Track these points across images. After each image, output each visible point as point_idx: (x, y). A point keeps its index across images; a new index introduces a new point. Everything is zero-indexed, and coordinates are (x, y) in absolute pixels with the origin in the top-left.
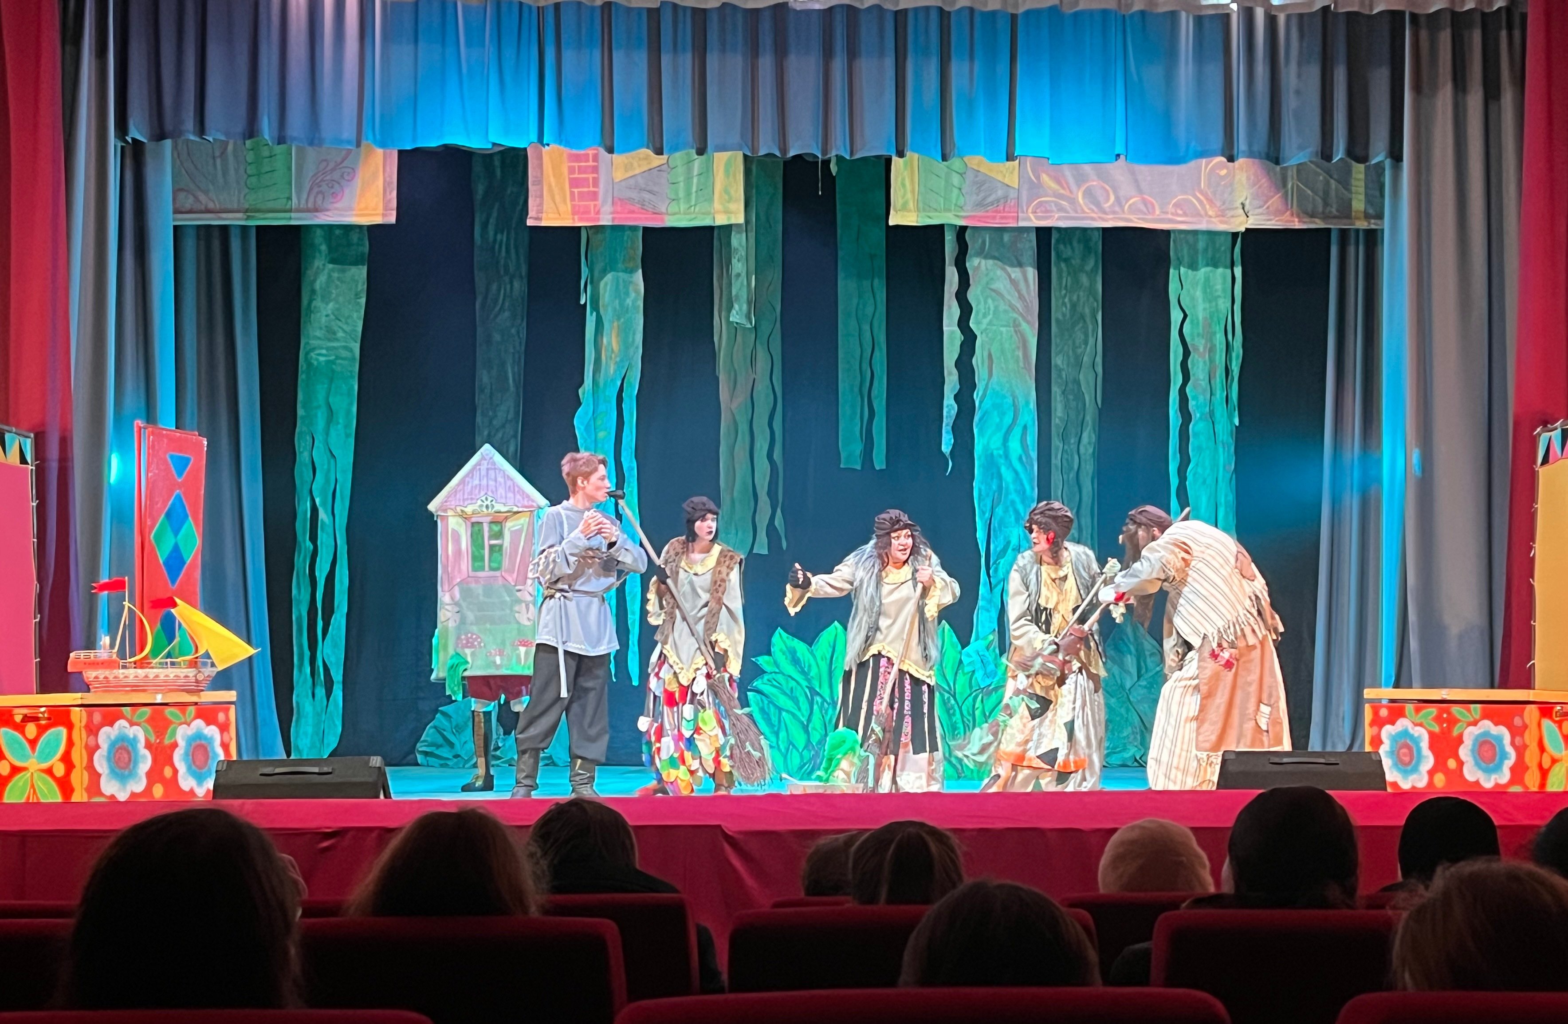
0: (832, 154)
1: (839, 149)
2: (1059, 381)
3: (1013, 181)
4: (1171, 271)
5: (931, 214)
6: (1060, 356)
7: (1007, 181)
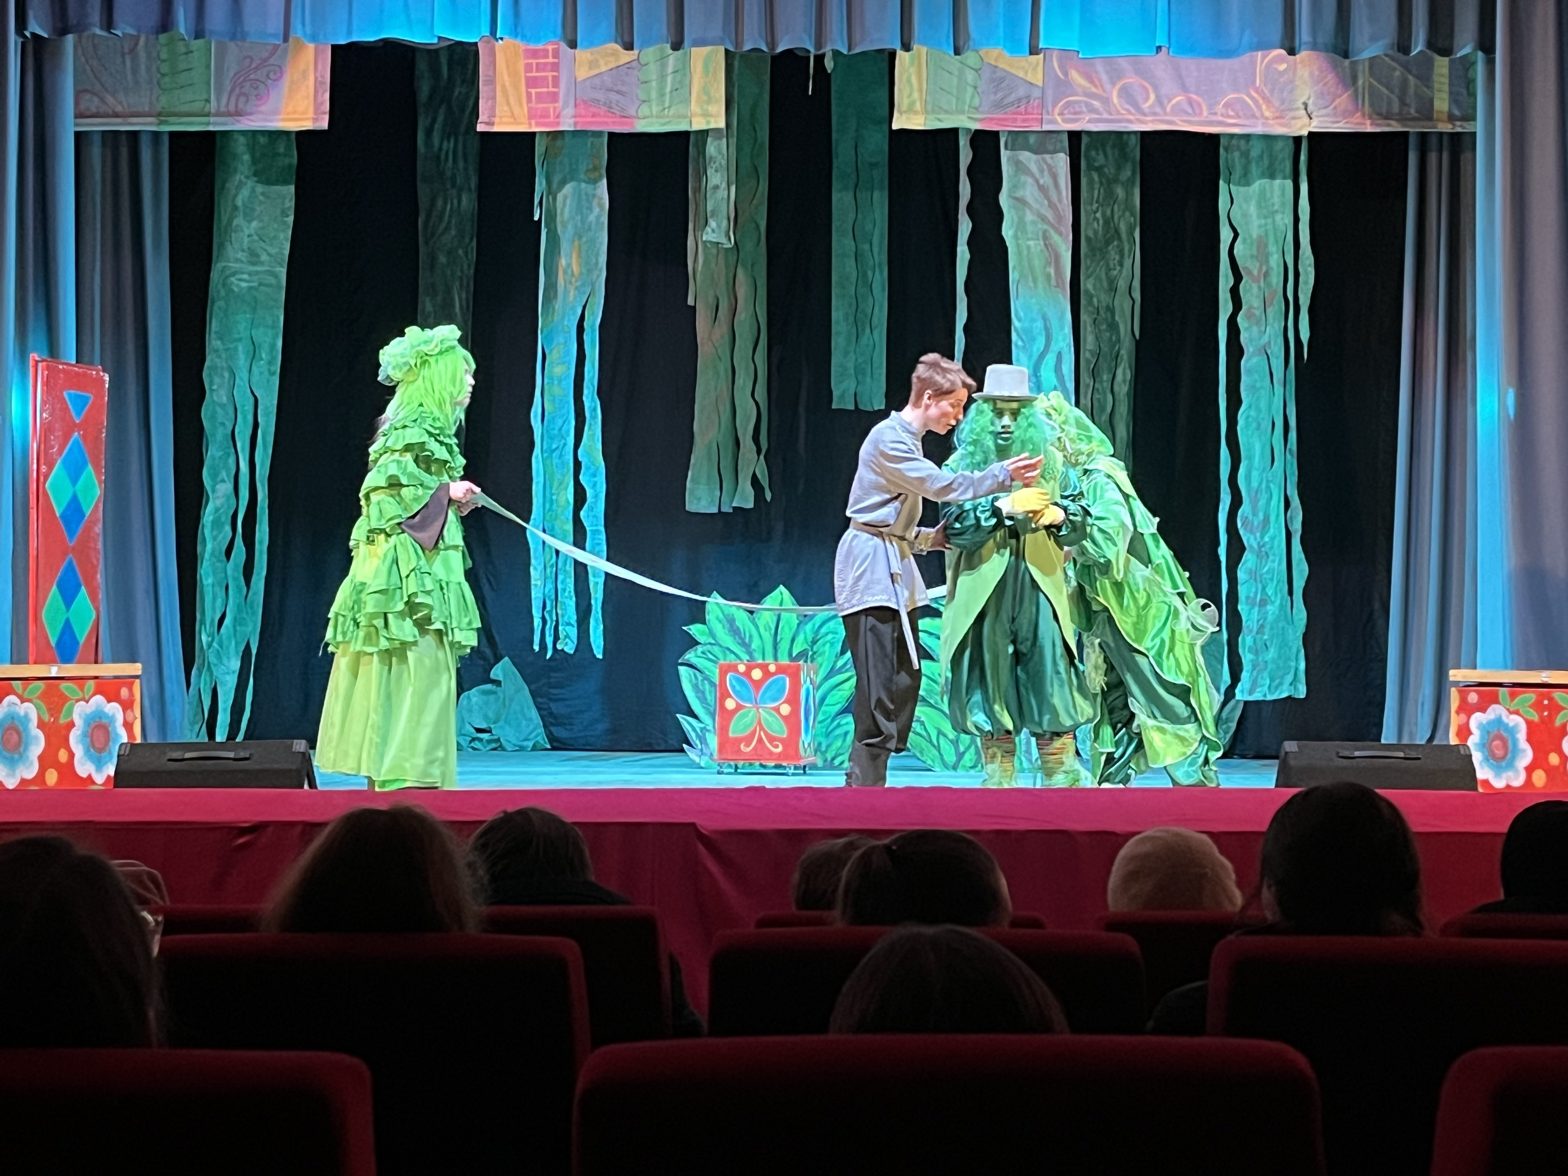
0: (827, 49)
1: (836, 42)
2: (1090, 309)
3: (1037, 78)
4: (1221, 182)
5: (940, 116)
6: (1091, 280)
7: (1029, 78)
